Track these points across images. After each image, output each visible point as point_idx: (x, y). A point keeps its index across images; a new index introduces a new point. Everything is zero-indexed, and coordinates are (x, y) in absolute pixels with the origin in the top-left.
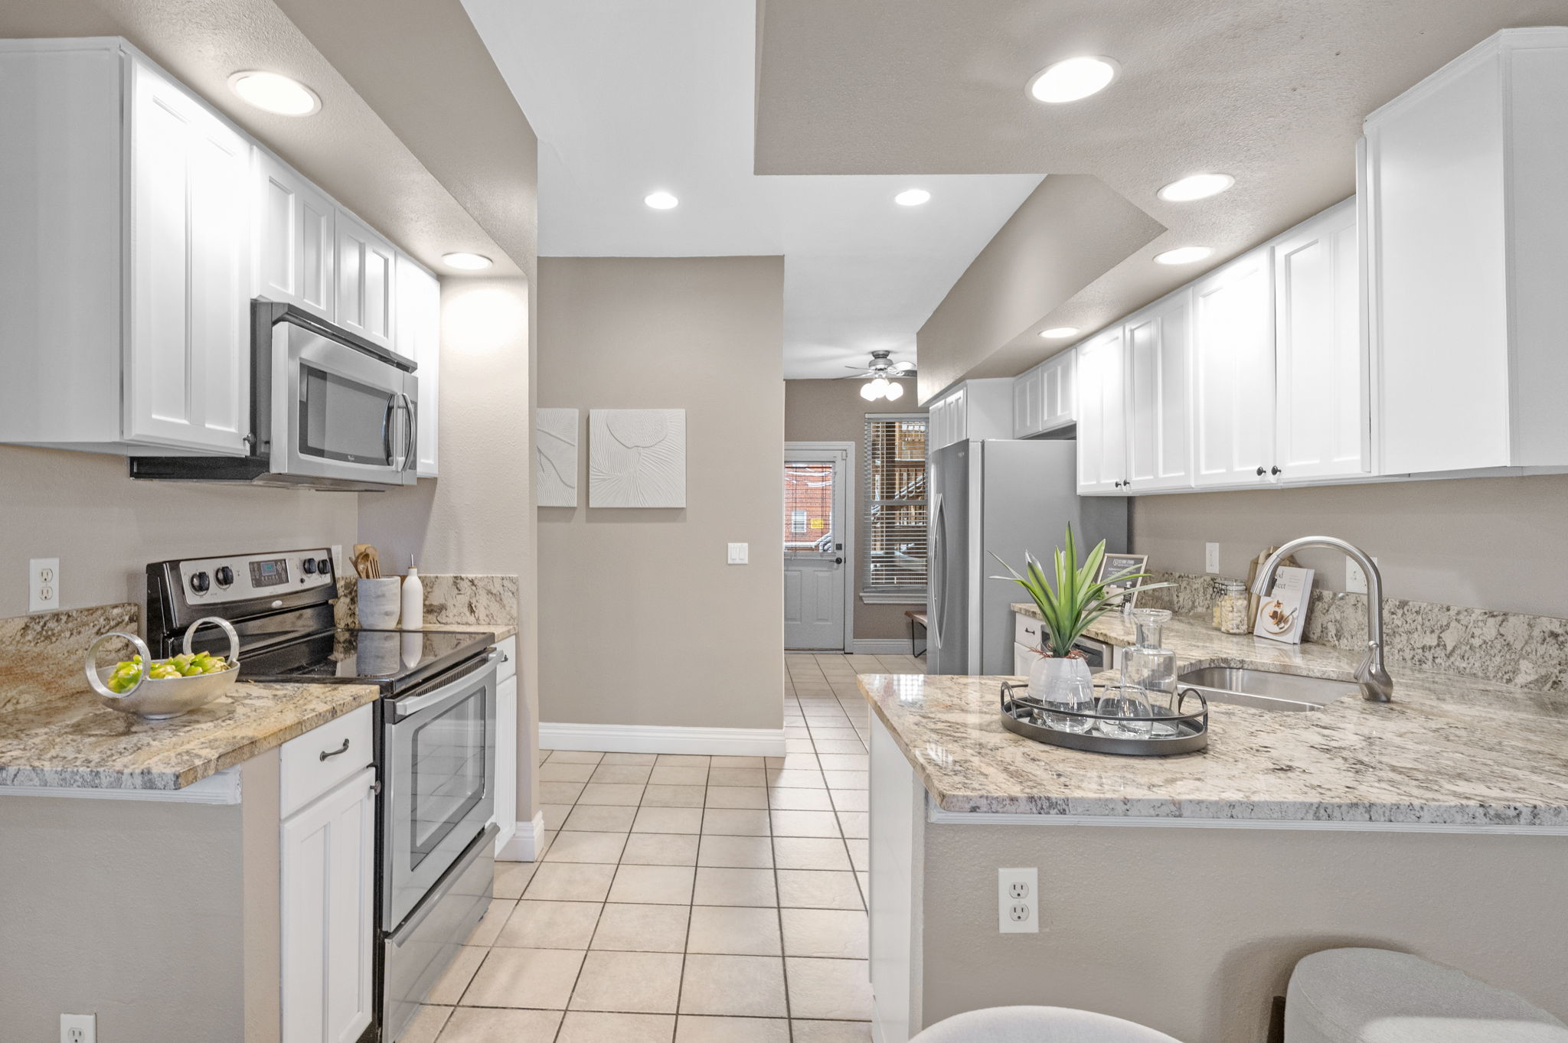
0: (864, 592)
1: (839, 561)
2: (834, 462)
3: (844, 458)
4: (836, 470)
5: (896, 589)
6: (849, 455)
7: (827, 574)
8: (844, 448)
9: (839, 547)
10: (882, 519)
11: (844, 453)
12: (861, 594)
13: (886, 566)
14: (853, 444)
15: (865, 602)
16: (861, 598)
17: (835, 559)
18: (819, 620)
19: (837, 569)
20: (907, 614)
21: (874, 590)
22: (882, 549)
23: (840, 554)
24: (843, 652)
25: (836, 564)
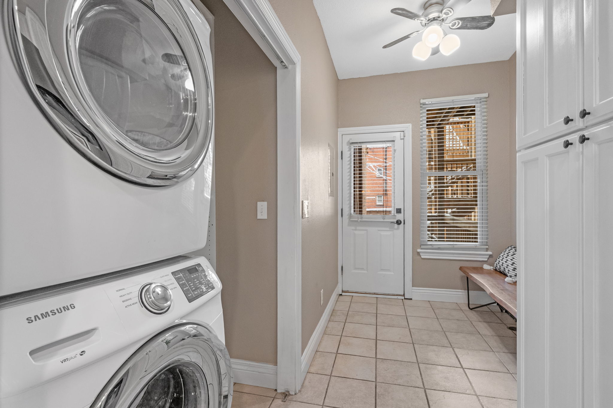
0: (422, 249)
1: (399, 222)
2: (394, 141)
3: (402, 137)
4: (395, 148)
5: (450, 246)
6: (406, 135)
7: (389, 233)
8: (402, 129)
9: (399, 211)
10: (436, 194)
11: (402, 133)
12: (419, 250)
13: (439, 223)
14: (410, 126)
15: (422, 257)
16: (418, 253)
17: (395, 221)
18: (382, 270)
19: (398, 229)
20: (461, 268)
21: (430, 247)
22: (436, 212)
23: (400, 217)
24: (403, 298)
25: (396, 225)
